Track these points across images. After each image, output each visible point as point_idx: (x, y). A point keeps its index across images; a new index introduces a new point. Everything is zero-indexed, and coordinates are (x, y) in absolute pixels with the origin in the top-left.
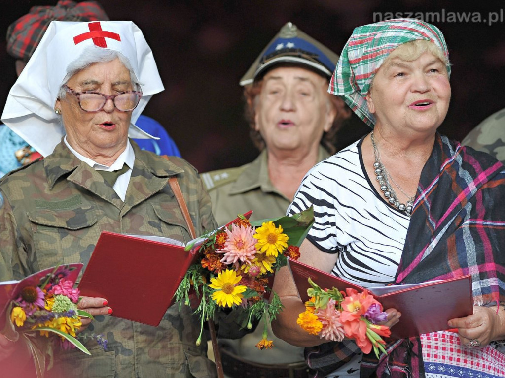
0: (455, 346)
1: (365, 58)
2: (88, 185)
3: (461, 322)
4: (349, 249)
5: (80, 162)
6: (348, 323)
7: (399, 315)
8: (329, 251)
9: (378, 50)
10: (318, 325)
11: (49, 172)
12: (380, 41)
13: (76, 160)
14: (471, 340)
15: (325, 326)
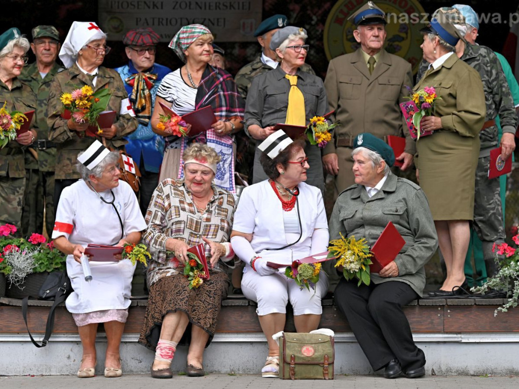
0: (212, 133)
1: (188, 38)
2: (84, 80)
3: (215, 124)
4: (176, 102)
5: (81, 72)
6: (173, 126)
7: (191, 126)
8: (170, 102)
9: (193, 36)
10: (163, 127)
11: (70, 73)
12: (194, 32)
13: (80, 71)
14: (219, 129)
15: (166, 128)
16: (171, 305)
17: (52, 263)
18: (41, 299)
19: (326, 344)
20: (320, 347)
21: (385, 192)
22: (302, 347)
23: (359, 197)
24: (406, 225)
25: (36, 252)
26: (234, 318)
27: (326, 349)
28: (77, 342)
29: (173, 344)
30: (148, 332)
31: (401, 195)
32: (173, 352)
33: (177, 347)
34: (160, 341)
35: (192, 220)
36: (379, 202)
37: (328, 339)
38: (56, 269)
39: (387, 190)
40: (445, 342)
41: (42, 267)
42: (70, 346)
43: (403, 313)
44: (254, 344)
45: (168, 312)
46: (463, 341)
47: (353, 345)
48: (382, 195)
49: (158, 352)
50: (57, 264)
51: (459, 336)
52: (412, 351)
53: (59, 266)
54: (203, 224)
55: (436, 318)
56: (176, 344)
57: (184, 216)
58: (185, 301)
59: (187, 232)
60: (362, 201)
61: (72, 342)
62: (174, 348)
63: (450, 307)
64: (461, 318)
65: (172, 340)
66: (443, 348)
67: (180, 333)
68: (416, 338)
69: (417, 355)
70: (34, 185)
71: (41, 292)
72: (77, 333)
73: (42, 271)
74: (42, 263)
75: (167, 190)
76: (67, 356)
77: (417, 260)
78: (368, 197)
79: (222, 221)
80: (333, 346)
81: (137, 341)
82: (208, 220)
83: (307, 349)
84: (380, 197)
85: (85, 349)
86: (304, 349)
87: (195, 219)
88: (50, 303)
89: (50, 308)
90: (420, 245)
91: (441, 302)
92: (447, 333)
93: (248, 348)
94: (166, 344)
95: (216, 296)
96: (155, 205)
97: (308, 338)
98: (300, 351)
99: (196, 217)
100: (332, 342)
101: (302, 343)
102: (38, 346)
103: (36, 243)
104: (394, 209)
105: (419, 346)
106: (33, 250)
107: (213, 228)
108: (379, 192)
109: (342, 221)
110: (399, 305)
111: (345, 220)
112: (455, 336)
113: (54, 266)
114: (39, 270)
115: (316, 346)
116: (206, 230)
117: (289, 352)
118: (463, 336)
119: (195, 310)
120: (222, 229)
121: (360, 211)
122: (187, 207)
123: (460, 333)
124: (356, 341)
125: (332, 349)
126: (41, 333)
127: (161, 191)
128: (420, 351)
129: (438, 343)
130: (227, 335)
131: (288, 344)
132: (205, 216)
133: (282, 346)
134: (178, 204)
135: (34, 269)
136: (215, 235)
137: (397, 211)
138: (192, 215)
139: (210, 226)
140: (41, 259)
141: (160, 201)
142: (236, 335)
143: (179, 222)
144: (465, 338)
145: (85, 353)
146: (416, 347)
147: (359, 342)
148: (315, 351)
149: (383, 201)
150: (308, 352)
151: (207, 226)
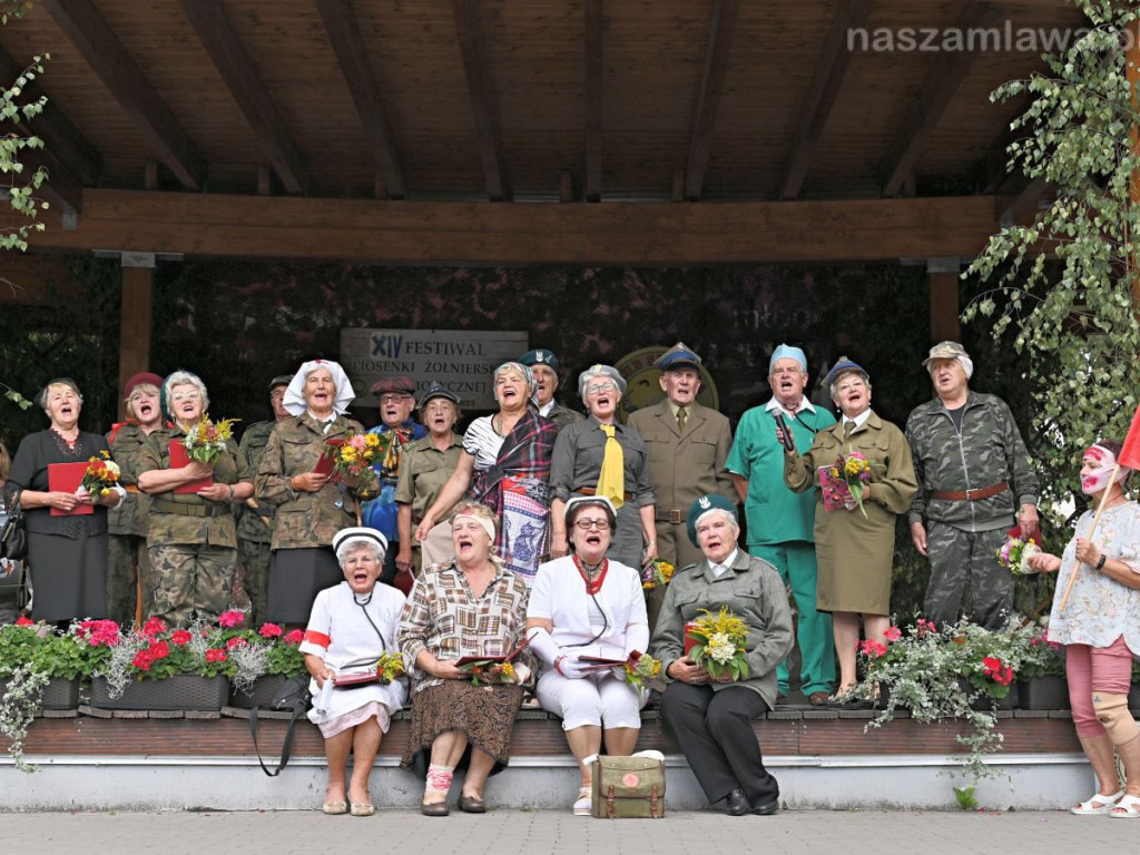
5: (310, 417)
16: (446, 722)
17: (289, 662)
18: (274, 709)
19: (654, 771)
20: (647, 775)
21: (736, 571)
22: (622, 775)
23: (702, 575)
24: (759, 612)
25: (269, 648)
26: (528, 735)
27: (656, 778)
28: (322, 767)
29: (449, 770)
30: (410, 759)
31: (756, 574)
32: (449, 780)
33: (455, 772)
34: (432, 767)
35: (462, 613)
36: (728, 583)
37: (657, 764)
38: (295, 669)
39: (738, 568)
40: (800, 767)
41: (277, 666)
42: (313, 772)
43: (750, 727)
44: (554, 770)
45: (442, 732)
46: (823, 765)
47: (683, 770)
48: (733, 574)
49: (429, 781)
50: (296, 663)
51: (817, 758)
52: (763, 777)
53: (299, 666)
54: (478, 617)
55: (790, 735)
56: (453, 769)
57: (452, 609)
58: (462, 716)
59: (459, 628)
60: (706, 580)
61: (315, 766)
62: (451, 775)
63: (807, 721)
64: (820, 736)
65: (447, 764)
66: (797, 774)
67: (457, 755)
68: (766, 761)
69: (768, 783)
70: (263, 562)
71: (275, 701)
72: (324, 755)
73: (276, 672)
74: (277, 662)
75: (431, 578)
76: (308, 783)
77: (769, 659)
78: (714, 576)
79: (504, 611)
80: (663, 773)
81: (398, 764)
82: (485, 611)
83: (630, 778)
84: (729, 576)
85: (332, 775)
86: (626, 777)
87: (467, 611)
88: (288, 715)
89: (288, 721)
90: (772, 641)
91: (796, 715)
92: (802, 755)
93: (546, 775)
94: (440, 769)
95: (509, 714)
96: (415, 598)
97: (629, 763)
98: (621, 781)
99: (468, 608)
100: (663, 767)
101: (622, 770)
102: (270, 775)
103: (269, 635)
104: (749, 591)
105: (771, 772)
106: (265, 645)
107: (491, 621)
108: (728, 570)
109: (679, 607)
110: (747, 717)
111: (683, 605)
112: (812, 758)
113: (292, 666)
114: (272, 671)
115: (642, 773)
116: (482, 624)
117: (606, 782)
118: (822, 758)
119: (477, 728)
120: (504, 622)
121: (705, 593)
122: (456, 596)
123: (818, 755)
124: (687, 765)
125: (661, 777)
126: (274, 755)
127: (423, 579)
128: (771, 778)
129: (791, 767)
130: (519, 758)
131: (604, 771)
132: (481, 606)
133: (596, 774)
134: (444, 595)
135: (267, 670)
136: (496, 630)
137: (752, 593)
138: (462, 605)
139: (488, 618)
140: (275, 657)
141: (420, 592)
142: (530, 758)
143: (447, 618)
144: (825, 761)
145: (331, 781)
146: (766, 773)
147: (692, 766)
148: (640, 779)
149: (733, 581)
150: (630, 781)
151: (483, 619)
